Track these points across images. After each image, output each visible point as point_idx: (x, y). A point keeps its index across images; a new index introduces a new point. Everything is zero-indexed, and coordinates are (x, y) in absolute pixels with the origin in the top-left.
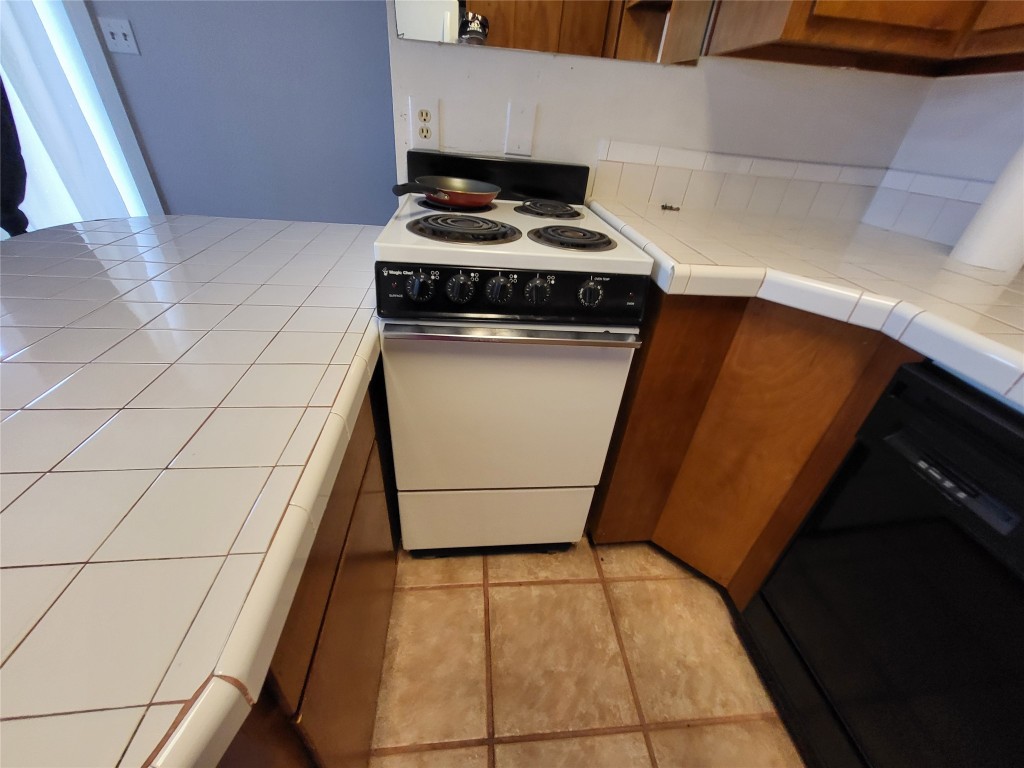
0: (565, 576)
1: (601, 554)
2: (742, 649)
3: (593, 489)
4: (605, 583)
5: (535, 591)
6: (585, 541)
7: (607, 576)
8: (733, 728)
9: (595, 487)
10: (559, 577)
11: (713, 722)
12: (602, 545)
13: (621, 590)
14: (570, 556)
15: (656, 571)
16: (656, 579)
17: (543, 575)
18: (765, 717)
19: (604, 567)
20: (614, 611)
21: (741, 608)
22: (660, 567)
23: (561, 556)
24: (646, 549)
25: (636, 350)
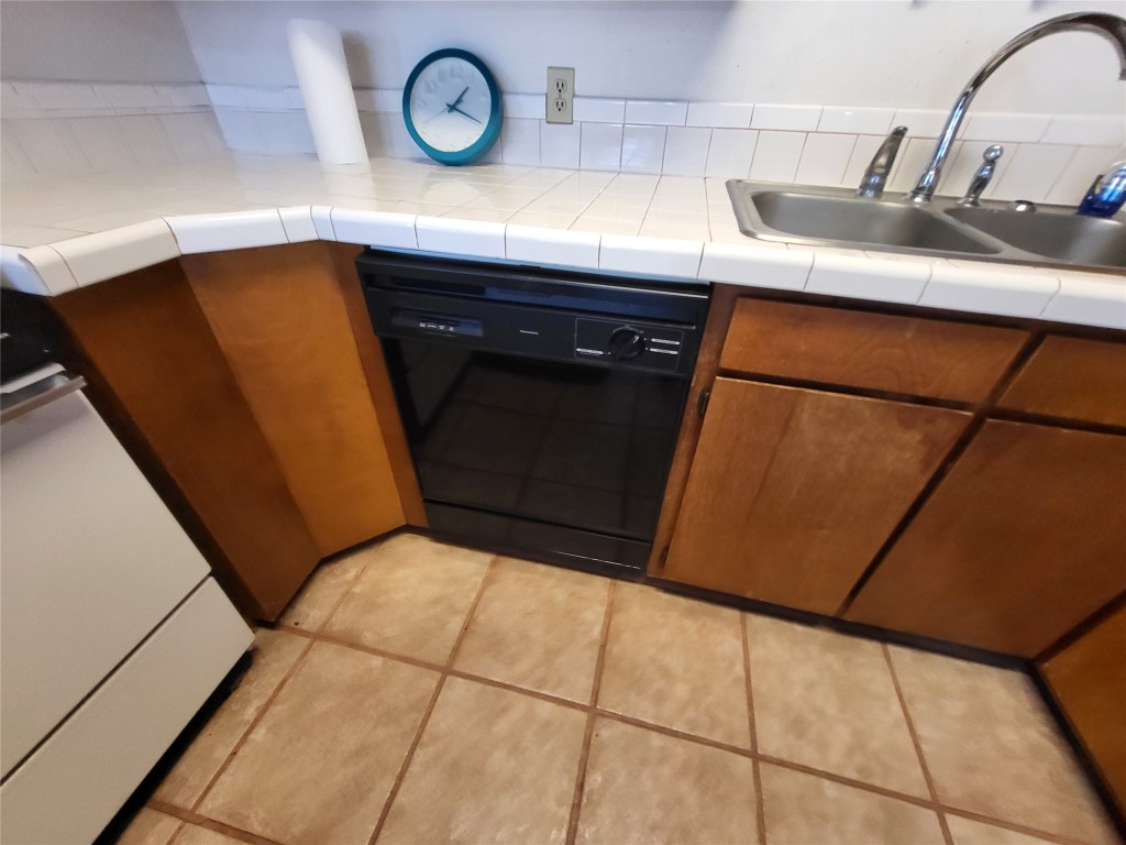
0: (276, 681)
1: (290, 621)
2: (451, 547)
3: (211, 579)
4: (322, 635)
5: (259, 735)
6: (262, 632)
7: (314, 629)
8: (486, 594)
9: (210, 575)
10: (270, 692)
11: (474, 608)
12: (283, 614)
13: (340, 623)
14: (261, 661)
15: (351, 574)
16: (357, 578)
17: (250, 713)
18: (493, 564)
19: (304, 627)
20: (351, 642)
21: (423, 523)
22: (350, 568)
23: (251, 674)
24: (326, 569)
25: (84, 390)
